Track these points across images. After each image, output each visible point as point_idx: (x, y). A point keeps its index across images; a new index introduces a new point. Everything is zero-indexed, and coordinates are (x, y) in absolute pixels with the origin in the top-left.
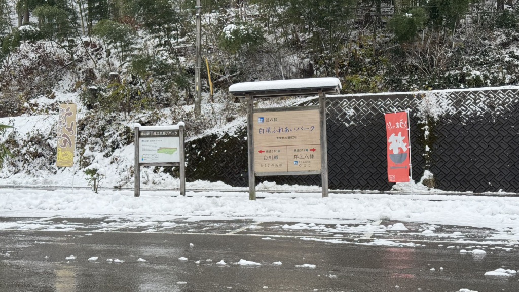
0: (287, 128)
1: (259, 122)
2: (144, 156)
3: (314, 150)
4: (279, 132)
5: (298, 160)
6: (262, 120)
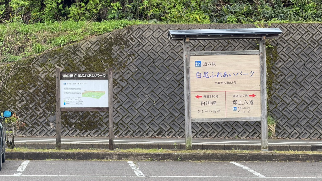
0: (225, 73)
2: (67, 100)
3: (253, 96)
4: (218, 76)
5: (237, 106)
6: (199, 64)
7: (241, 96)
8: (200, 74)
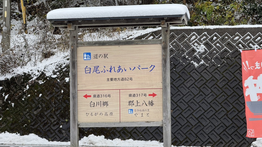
0: (120, 67)
1: (85, 58)
4: (110, 71)
6: (89, 57)
7: (139, 95)
8: (89, 69)
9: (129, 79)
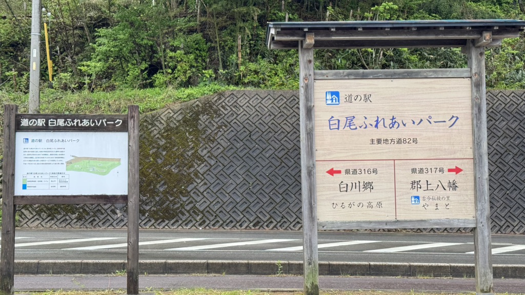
0: (393, 118)
1: (329, 102)
2: (30, 177)
3: (457, 170)
4: (376, 126)
5: (420, 193)
6: (336, 99)
7: (429, 170)
8: (337, 122)
9: (411, 142)
